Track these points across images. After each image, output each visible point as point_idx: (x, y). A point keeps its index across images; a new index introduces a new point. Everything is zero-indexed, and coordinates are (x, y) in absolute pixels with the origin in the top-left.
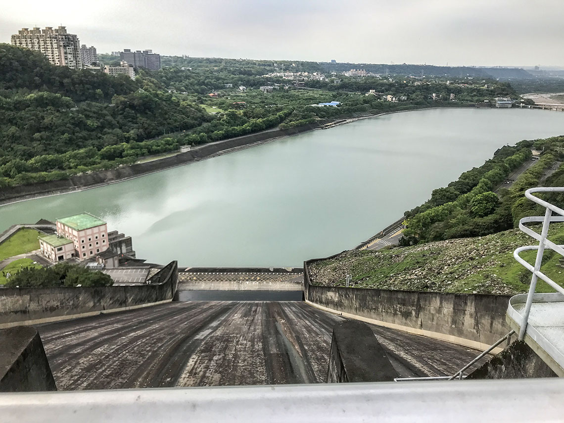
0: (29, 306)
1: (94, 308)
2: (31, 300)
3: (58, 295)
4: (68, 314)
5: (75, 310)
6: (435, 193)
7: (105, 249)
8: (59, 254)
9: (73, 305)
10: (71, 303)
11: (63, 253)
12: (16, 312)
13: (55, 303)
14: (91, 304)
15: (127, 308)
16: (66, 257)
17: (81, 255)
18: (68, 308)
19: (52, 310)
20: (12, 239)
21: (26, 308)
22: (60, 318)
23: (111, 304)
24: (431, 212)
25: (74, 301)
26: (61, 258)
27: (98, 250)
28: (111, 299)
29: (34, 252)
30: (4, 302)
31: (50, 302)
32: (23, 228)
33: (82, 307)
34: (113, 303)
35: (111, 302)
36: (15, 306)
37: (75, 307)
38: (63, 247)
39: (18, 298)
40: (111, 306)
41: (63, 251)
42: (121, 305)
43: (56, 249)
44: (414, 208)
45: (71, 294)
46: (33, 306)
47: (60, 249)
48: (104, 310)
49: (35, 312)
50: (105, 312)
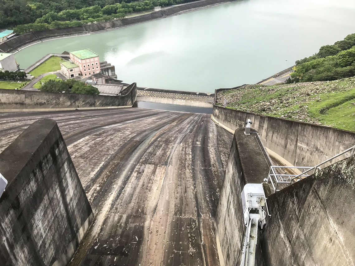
0: (25, 101)
1: (71, 106)
2: (26, 97)
3: (45, 96)
4: (53, 108)
5: (57, 106)
6: (322, 48)
7: (98, 72)
9: (56, 103)
10: (54, 101)
11: (74, 73)
12: (17, 104)
13: (43, 101)
14: (69, 103)
15: (96, 108)
16: (75, 75)
17: (84, 75)
18: (52, 104)
19: (41, 105)
20: (47, 62)
21: (23, 102)
22: (47, 110)
23: (83, 105)
24: (315, 62)
25: (56, 101)
26: (72, 76)
27: (94, 73)
28: (83, 102)
29: (58, 71)
30: (8, 97)
31: (40, 99)
32: (53, 56)
33: (62, 105)
34: (85, 104)
35: (83, 103)
36: (16, 100)
38: (73, 69)
39: (17, 95)
41: (73, 71)
42: (91, 106)
43: (69, 70)
44: (303, 58)
45: (54, 97)
46: (28, 101)
48: (78, 107)
49: (29, 105)
50: (79, 109)
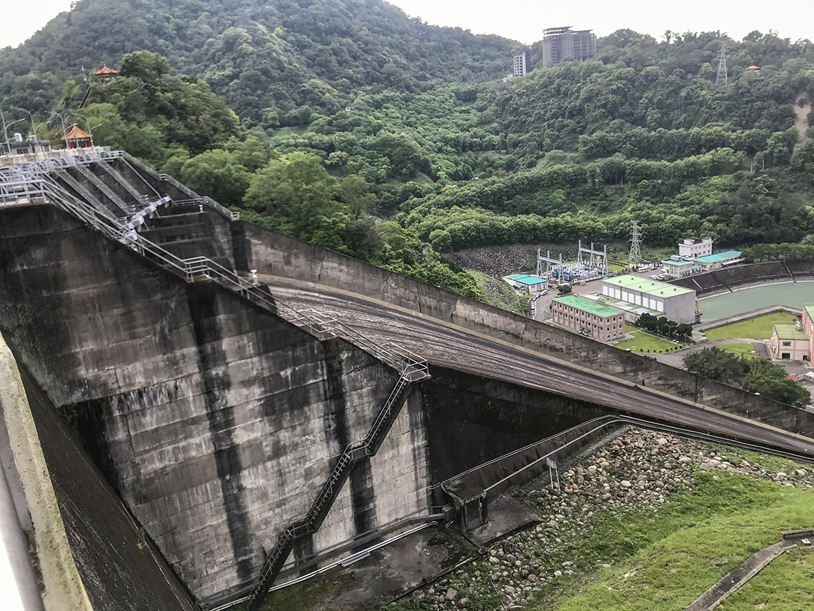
0: (523, 333)
1: (624, 374)
2: (526, 329)
4: (574, 363)
5: (588, 364)
8: (785, 350)
9: (586, 357)
10: (584, 354)
11: (792, 350)
12: (507, 333)
13: (559, 346)
14: (619, 369)
15: (700, 406)
16: (794, 357)
18: (577, 357)
19: (553, 349)
21: (520, 334)
23: (658, 385)
25: (588, 354)
26: (786, 356)
28: (660, 379)
29: (764, 341)
30: (495, 319)
31: (552, 340)
33: (600, 366)
34: (663, 385)
35: (661, 382)
36: (507, 327)
37: (589, 361)
38: (792, 342)
39: (511, 321)
40: (660, 387)
41: (791, 347)
42: (683, 394)
43: (782, 342)
46: (527, 336)
47: (787, 344)
48: (644, 385)
49: (529, 342)
50: (642, 387)
